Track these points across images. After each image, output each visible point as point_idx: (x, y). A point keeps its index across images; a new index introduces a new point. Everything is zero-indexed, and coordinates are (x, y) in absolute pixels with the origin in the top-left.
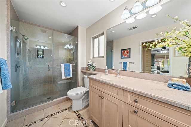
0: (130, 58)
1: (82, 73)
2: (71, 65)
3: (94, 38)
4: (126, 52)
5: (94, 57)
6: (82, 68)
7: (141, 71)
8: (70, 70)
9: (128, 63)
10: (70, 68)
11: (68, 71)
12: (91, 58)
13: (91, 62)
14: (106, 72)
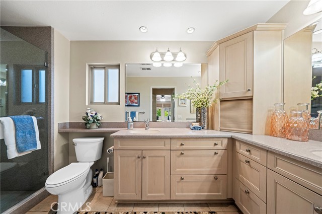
0: (139, 106)
1: (60, 136)
2: (34, 119)
3: (92, 68)
4: (133, 97)
5: (92, 102)
6: (63, 126)
7: (151, 120)
8: (34, 132)
9: (137, 113)
10: (33, 128)
11: (28, 136)
12: (87, 104)
13: (94, 112)
14: (131, 126)
